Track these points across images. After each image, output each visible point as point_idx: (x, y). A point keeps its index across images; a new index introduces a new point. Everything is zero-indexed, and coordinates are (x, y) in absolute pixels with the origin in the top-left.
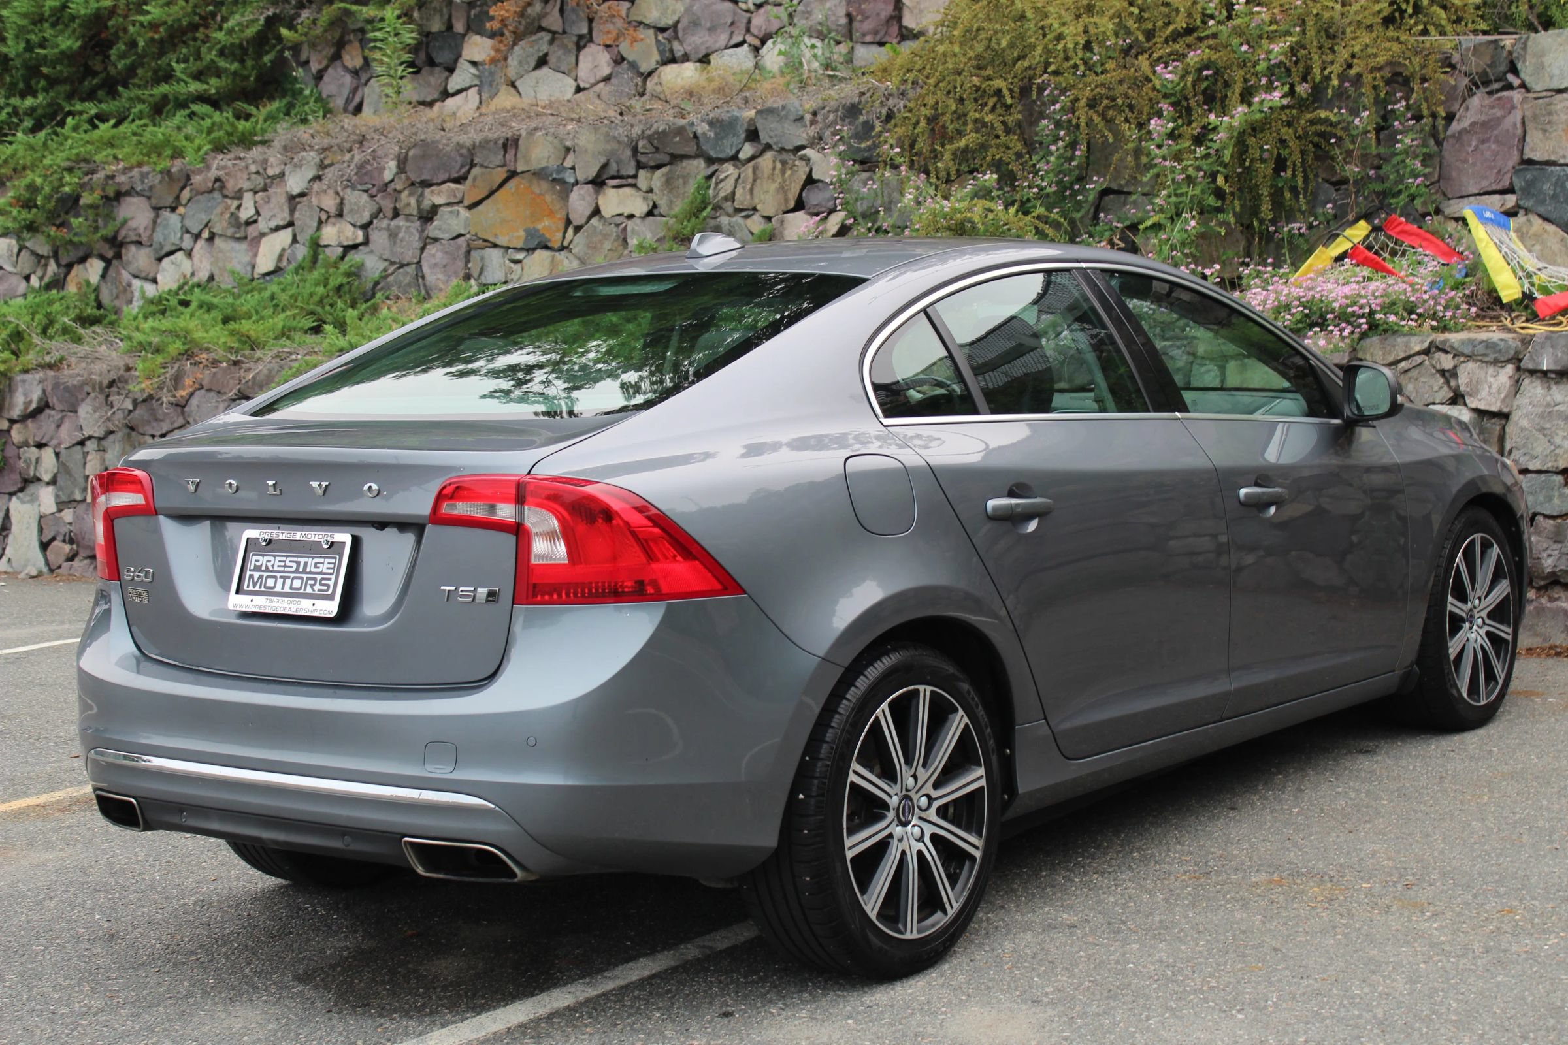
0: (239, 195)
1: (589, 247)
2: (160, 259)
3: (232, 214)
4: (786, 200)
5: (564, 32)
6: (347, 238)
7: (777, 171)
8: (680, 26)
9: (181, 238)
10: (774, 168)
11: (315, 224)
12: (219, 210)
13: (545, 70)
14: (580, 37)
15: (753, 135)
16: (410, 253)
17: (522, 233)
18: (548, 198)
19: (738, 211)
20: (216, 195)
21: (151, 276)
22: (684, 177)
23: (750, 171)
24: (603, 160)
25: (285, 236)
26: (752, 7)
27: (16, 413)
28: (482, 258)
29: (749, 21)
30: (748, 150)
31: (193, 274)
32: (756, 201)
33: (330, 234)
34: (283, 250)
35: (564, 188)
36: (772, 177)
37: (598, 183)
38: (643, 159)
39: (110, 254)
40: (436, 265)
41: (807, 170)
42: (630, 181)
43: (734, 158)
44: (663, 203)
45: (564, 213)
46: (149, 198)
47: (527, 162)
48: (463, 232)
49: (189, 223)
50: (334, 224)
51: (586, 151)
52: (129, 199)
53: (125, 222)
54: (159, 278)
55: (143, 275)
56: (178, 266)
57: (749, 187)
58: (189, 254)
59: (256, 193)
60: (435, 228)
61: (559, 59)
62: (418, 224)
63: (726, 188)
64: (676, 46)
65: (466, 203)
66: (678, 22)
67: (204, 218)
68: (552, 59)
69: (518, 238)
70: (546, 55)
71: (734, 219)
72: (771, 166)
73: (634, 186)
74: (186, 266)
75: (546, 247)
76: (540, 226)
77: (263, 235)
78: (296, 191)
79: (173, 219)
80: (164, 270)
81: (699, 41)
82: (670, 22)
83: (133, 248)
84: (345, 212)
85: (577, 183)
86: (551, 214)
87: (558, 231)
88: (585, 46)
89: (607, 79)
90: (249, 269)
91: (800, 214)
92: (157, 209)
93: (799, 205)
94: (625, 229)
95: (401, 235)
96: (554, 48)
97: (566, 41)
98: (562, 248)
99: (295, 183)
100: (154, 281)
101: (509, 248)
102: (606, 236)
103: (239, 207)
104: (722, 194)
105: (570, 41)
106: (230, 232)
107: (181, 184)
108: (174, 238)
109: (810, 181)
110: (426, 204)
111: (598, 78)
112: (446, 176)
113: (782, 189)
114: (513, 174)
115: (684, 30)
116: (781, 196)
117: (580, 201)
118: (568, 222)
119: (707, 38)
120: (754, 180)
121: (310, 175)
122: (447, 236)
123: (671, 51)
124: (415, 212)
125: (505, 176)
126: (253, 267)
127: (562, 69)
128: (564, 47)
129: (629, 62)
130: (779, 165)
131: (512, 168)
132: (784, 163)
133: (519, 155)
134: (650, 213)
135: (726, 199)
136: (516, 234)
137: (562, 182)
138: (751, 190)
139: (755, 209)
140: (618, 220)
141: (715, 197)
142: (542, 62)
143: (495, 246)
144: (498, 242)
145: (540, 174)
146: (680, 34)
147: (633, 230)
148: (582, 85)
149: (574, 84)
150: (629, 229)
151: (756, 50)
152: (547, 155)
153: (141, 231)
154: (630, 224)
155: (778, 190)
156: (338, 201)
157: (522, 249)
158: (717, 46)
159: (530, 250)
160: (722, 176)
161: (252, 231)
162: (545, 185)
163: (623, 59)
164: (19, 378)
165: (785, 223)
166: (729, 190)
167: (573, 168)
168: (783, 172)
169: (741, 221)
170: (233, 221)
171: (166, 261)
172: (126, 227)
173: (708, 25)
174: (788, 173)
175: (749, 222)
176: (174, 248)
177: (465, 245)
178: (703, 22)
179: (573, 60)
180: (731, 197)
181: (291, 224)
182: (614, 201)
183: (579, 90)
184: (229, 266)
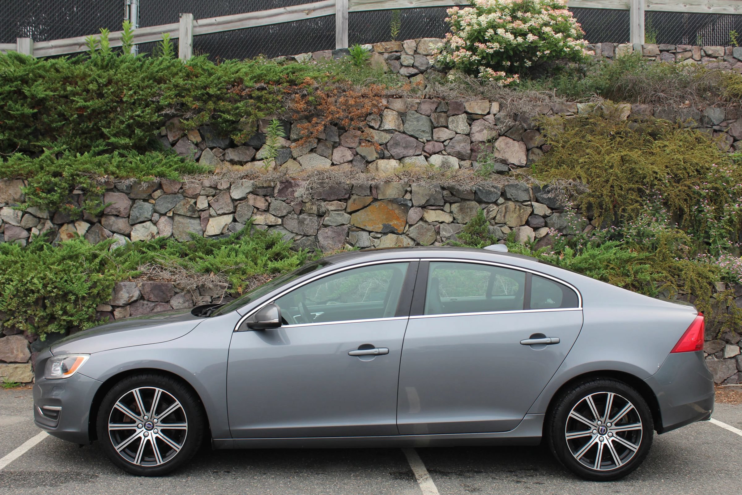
0: (196, 197)
1: (419, 234)
2: (133, 225)
3: (191, 205)
4: (521, 221)
5: (326, 140)
6: (271, 222)
7: (517, 209)
8: (388, 144)
9: (152, 216)
10: (515, 208)
11: (250, 214)
12: (182, 203)
13: (314, 155)
14: (335, 142)
15: (503, 194)
16: (312, 231)
17: (381, 226)
18: (397, 211)
19: (496, 223)
20: (179, 195)
21: (127, 232)
22: (470, 208)
23: (504, 209)
24: (428, 198)
25: (229, 218)
26: (425, 141)
27: (121, 302)
28: (358, 235)
29: (424, 147)
30: (501, 200)
31: (158, 233)
32: (506, 220)
33: (259, 219)
34: (226, 225)
35: (406, 208)
36: (514, 211)
37: (423, 207)
38: (447, 199)
39: (95, 220)
40: (328, 237)
41: (531, 210)
42: (442, 208)
43: (495, 203)
44: (459, 218)
45: (405, 219)
46: (127, 194)
47: (384, 195)
48: (344, 223)
49: (157, 208)
50: (261, 215)
51: (419, 193)
52: (111, 193)
53: (110, 204)
54: (132, 233)
55: (122, 232)
56: (148, 229)
57: (503, 215)
58: (155, 224)
59: (208, 196)
60: (328, 220)
61: (323, 151)
62: (316, 218)
63: (493, 214)
64: (386, 152)
65: (349, 210)
66: (388, 142)
67: (170, 206)
68: (319, 150)
69: (379, 228)
70: (316, 148)
71: (495, 227)
72: (514, 207)
73: (442, 210)
74: (154, 229)
75: (393, 233)
76: (391, 223)
77: (211, 216)
78: (236, 197)
79: (147, 206)
80: (136, 230)
81: (399, 152)
82: (384, 142)
83: (113, 218)
84: (270, 209)
85: (412, 206)
86: (398, 218)
87: (402, 226)
88: (337, 147)
89: (351, 162)
90: (201, 232)
91: (527, 227)
92: (134, 200)
93: (527, 223)
94: (439, 227)
95: (306, 223)
96: (320, 145)
97: (327, 143)
98: (403, 233)
99: (236, 194)
100: (129, 236)
101: (372, 232)
102: (428, 230)
103: (195, 203)
104: (491, 217)
105: (329, 144)
106: (189, 214)
107: (154, 189)
108: (148, 215)
109: (532, 213)
110: (323, 209)
111: (345, 161)
112: (336, 198)
113: (520, 217)
114: (376, 200)
115: (391, 146)
116: (519, 220)
117: (414, 214)
118: (407, 223)
119: (403, 150)
120: (506, 212)
121: (248, 191)
122: (334, 224)
123: (384, 154)
124: (315, 213)
125: (372, 200)
126: (204, 232)
127: (325, 155)
128: (326, 146)
129: (361, 156)
130: (518, 207)
131: (376, 197)
132: (520, 206)
133: (379, 192)
134: (452, 222)
135: (492, 219)
136: (377, 226)
137: (406, 205)
138: (504, 216)
139: (505, 224)
140: (435, 223)
141: (487, 217)
142: (312, 151)
143: (363, 230)
144: (367, 229)
145: (393, 201)
146: (388, 148)
147: (443, 228)
148: (335, 163)
149: (331, 162)
150: (441, 227)
151: (426, 158)
152: (395, 193)
153: (122, 209)
154: (442, 226)
155: (517, 217)
156: (267, 204)
157: (380, 233)
158: (409, 155)
159: (385, 234)
160: (491, 209)
161: (203, 215)
162: (395, 206)
163: (357, 154)
164: (122, 284)
165: (520, 231)
166: (494, 215)
167: (411, 200)
168: (520, 210)
169: (499, 228)
170: (191, 209)
171: (138, 227)
172: (110, 207)
173: (404, 145)
174: (522, 210)
175: (503, 229)
176: (146, 219)
177: (347, 229)
178: (401, 144)
179: (331, 152)
180: (494, 218)
181: (234, 212)
182: (432, 216)
183: (333, 164)
184: (188, 231)
